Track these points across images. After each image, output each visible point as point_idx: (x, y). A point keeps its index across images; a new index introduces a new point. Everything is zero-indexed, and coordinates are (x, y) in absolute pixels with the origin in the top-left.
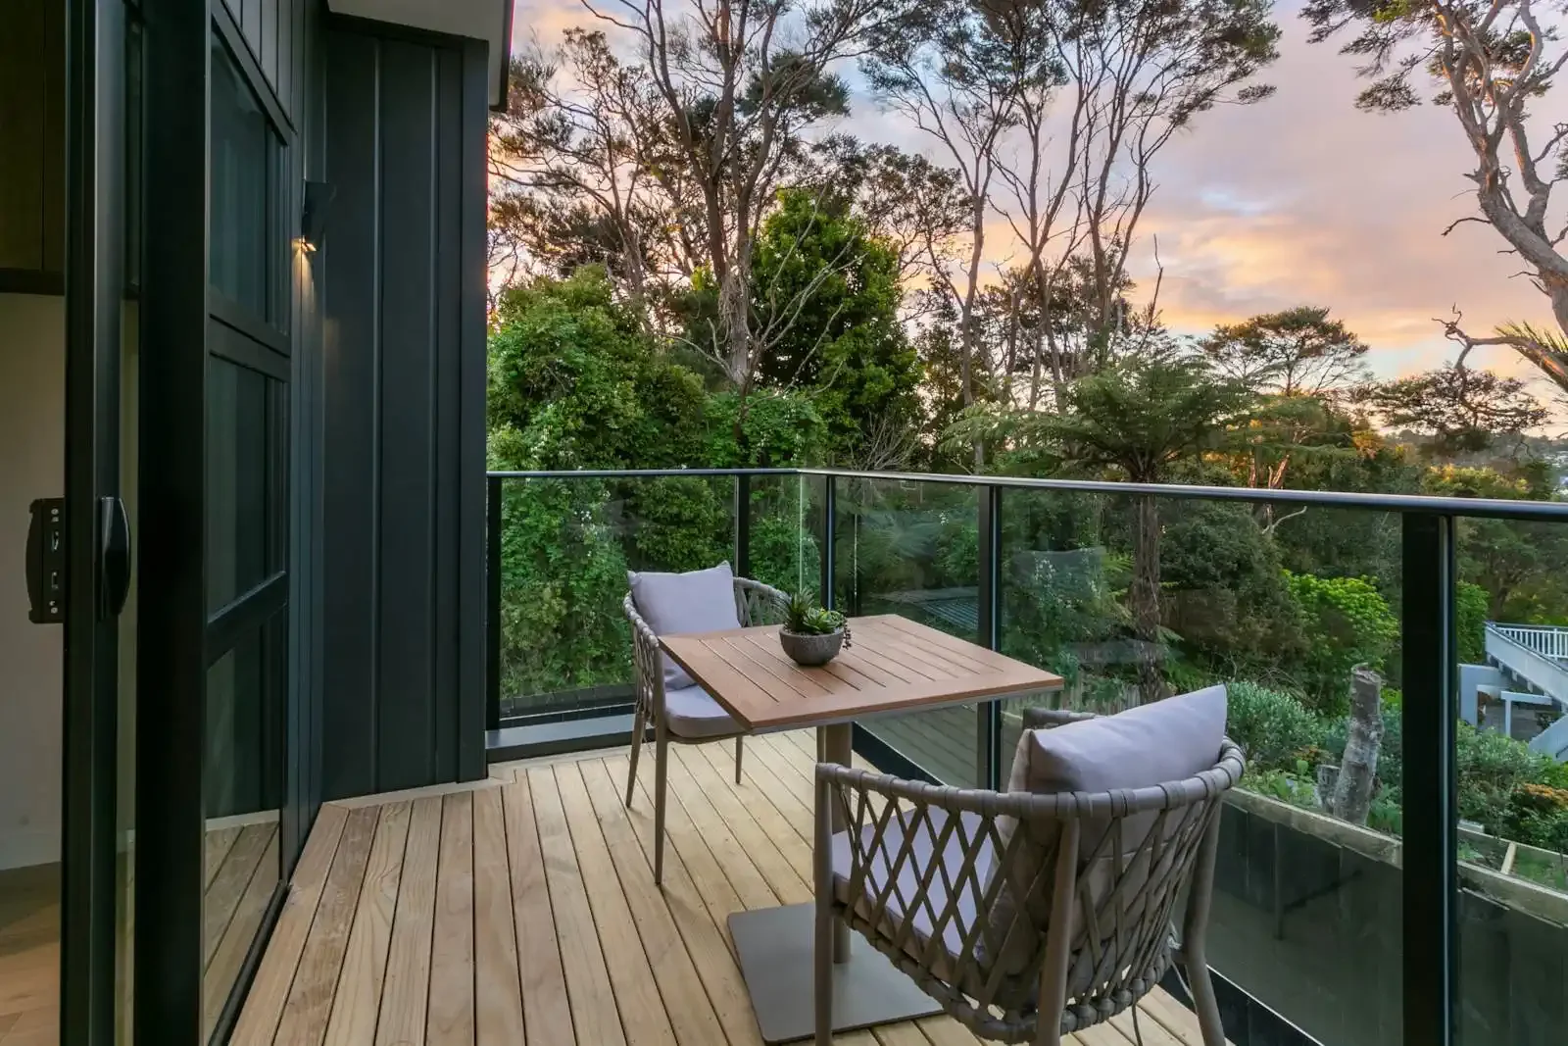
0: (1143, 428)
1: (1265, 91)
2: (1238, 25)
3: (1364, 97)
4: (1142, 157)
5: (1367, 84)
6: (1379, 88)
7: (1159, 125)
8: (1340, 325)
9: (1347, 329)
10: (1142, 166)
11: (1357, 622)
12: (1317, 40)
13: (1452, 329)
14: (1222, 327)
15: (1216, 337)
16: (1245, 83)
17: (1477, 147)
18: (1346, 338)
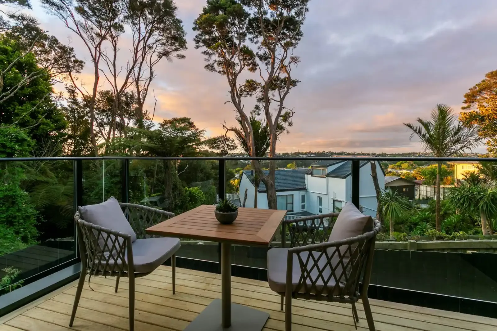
0: (168, 147)
1: (183, 57)
2: (177, 36)
3: (206, 66)
4: (151, 65)
5: (207, 63)
6: (209, 65)
7: (155, 57)
8: (193, 123)
9: (195, 124)
10: (151, 67)
11: (198, 198)
12: (196, 48)
13: (224, 126)
14: (165, 120)
15: (163, 122)
16: (179, 52)
17: (231, 86)
18: (194, 126)
